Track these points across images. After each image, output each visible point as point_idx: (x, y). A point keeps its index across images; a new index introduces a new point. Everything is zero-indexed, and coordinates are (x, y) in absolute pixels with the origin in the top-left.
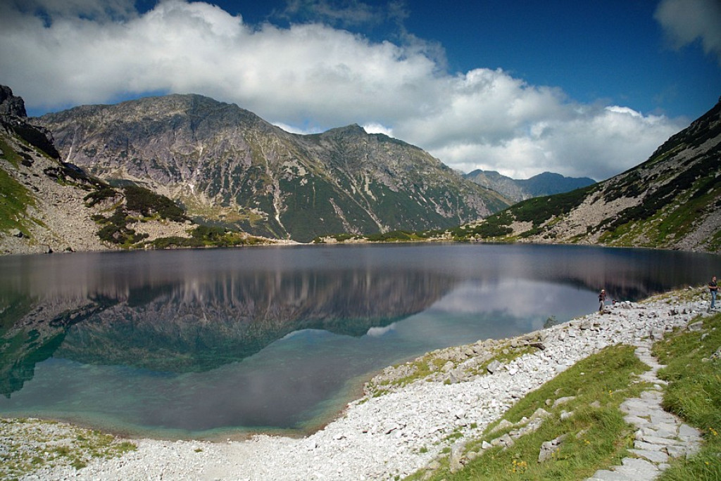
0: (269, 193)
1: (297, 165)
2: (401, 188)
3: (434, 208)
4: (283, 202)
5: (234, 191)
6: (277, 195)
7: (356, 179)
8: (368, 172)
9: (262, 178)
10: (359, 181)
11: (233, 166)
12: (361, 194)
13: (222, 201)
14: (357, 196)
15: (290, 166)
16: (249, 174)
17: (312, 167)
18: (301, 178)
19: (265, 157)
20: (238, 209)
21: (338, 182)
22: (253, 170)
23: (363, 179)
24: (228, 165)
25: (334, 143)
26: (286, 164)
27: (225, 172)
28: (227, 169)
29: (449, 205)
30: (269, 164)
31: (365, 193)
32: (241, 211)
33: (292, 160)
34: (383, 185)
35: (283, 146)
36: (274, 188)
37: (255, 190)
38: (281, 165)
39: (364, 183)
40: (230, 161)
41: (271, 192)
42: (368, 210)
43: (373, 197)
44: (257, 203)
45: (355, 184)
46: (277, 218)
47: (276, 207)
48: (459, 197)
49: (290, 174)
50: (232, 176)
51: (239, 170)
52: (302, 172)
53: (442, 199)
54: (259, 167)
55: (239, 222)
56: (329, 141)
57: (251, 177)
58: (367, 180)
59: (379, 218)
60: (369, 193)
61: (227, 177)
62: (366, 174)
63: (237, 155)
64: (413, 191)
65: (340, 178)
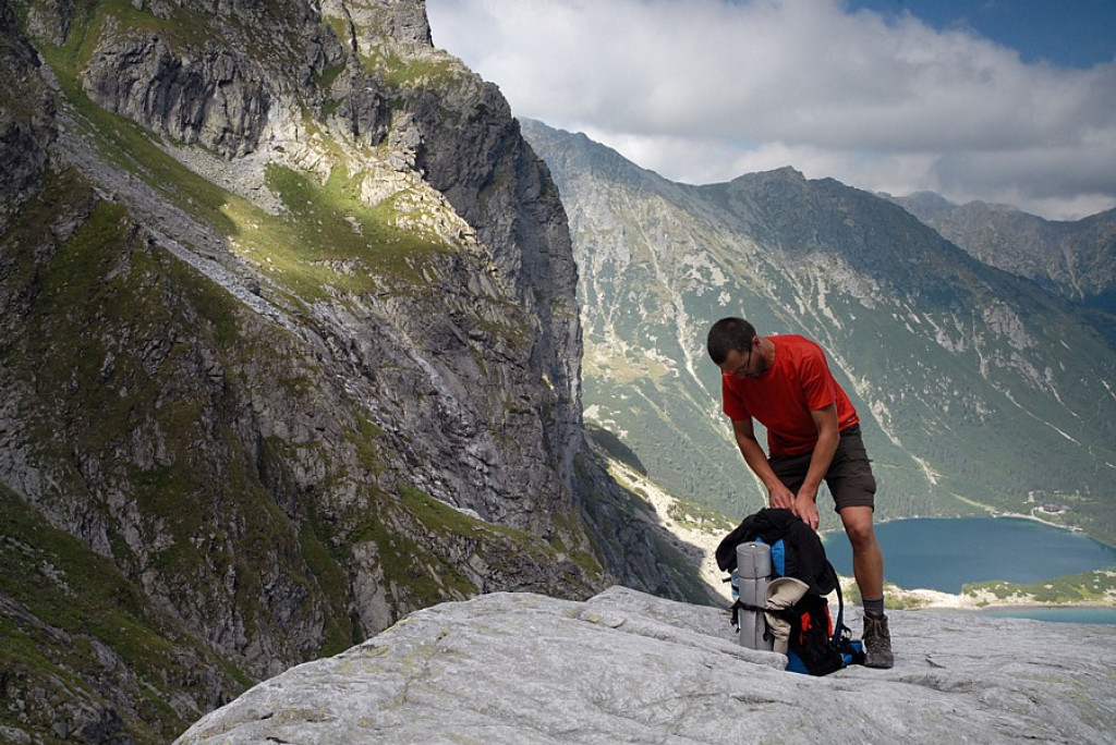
0: (669, 319)
1: (707, 264)
2: (878, 299)
3: (933, 334)
4: (695, 339)
5: (607, 313)
6: (681, 322)
7: (802, 284)
8: (822, 270)
9: (654, 289)
10: (806, 288)
11: (599, 261)
12: (814, 314)
13: (592, 329)
14: (808, 318)
15: (696, 265)
16: (629, 280)
17: (728, 262)
18: (718, 290)
19: (649, 244)
20: (621, 348)
21: (773, 290)
22: (633, 272)
23: (813, 283)
24: (589, 260)
25: (754, 205)
26: (688, 260)
27: (586, 274)
28: (588, 268)
29: (959, 327)
30: (658, 258)
31: (820, 312)
32: (629, 354)
33: (697, 252)
34: (850, 297)
35: (677, 222)
36: (675, 309)
37: (643, 312)
38: (679, 262)
39: (816, 292)
40: (592, 251)
41: (672, 317)
42: (829, 347)
43: (835, 322)
44: (653, 338)
45: (801, 293)
46: (689, 367)
47: (683, 347)
48: (977, 310)
49: (699, 282)
50: (598, 282)
51: (608, 269)
52: (719, 279)
53: (946, 317)
54: (644, 266)
55: (637, 382)
56: (745, 202)
57: (632, 285)
58: (821, 286)
59: (849, 363)
60: (828, 312)
61: (590, 284)
62: (818, 274)
63: (599, 239)
64: (898, 303)
65: (776, 282)
